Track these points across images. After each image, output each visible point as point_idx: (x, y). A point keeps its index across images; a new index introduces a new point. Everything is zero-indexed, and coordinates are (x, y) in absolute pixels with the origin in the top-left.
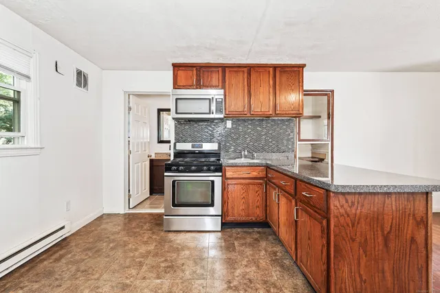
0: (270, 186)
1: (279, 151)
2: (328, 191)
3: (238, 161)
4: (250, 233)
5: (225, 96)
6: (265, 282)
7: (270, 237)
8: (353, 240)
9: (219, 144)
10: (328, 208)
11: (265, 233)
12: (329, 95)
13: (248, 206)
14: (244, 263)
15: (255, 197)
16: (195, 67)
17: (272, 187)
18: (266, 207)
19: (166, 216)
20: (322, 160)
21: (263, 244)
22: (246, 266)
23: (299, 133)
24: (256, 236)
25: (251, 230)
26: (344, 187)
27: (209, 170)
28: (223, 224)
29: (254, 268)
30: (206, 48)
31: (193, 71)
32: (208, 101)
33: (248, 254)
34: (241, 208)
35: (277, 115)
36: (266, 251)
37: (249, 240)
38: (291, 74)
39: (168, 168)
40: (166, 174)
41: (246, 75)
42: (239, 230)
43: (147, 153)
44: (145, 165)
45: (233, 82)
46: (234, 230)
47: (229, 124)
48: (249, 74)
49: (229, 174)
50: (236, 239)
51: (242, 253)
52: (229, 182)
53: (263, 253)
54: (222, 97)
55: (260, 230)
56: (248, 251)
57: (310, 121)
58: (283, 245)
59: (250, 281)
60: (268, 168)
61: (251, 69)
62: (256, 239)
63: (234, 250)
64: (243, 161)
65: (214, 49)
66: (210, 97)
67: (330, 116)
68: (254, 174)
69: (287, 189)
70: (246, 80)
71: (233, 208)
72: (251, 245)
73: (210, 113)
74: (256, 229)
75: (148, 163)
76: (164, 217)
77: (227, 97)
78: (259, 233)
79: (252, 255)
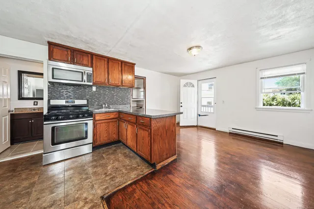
0: (121, 121)
1: (123, 104)
2: (151, 118)
3: (100, 110)
4: (110, 148)
5: (93, 72)
6: (124, 166)
7: (121, 147)
8: (158, 135)
9: (88, 101)
10: (151, 125)
11: (118, 146)
12: (144, 79)
13: (109, 134)
14: (111, 162)
15: (113, 128)
16: (69, 49)
17: (123, 122)
18: (119, 133)
19: (44, 154)
20: (141, 107)
21: (119, 151)
22: (113, 163)
23: (132, 95)
24: (114, 149)
25: (111, 147)
26: (156, 116)
27: (84, 117)
28: (93, 148)
29: (117, 163)
30: (82, 41)
31: (68, 51)
32: (81, 73)
33: (112, 158)
34: (105, 136)
35: (122, 86)
36: (121, 153)
37: (111, 151)
38: (129, 67)
39: (47, 118)
40: (45, 123)
41: (106, 62)
42: (104, 148)
43: (8, 108)
44: (6, 119)
45: (98, 64)
46: (100, 150)
47: (94, 89)
48: (108, 62)
49: (97, 118)
50: (103, 153)
51: (108, 159)
52: (97, 122)
53: (120, 155)
54: (92, 72)
55: (115, 145)
56: (112, 157)
57: (136, 90)
58: (129, 148)
59: (117, 169)
60: (120, 112)
61: (109, 60)
62: (115, 150)
63: (104, 158)
64: (104, 110)
65: (88, 43)
66: (83, 71)
67: (145, 88)
68: (112, 116)
69: (132, 121)
70: (106, 65)
71: (100, 137)
72: (112, 153)
73: (82, 81)
74: (113, 146)
75: (8, 118)
76: (43, 155)
77: (94, 73)
78: (115, 147)
79: (115, 157)
